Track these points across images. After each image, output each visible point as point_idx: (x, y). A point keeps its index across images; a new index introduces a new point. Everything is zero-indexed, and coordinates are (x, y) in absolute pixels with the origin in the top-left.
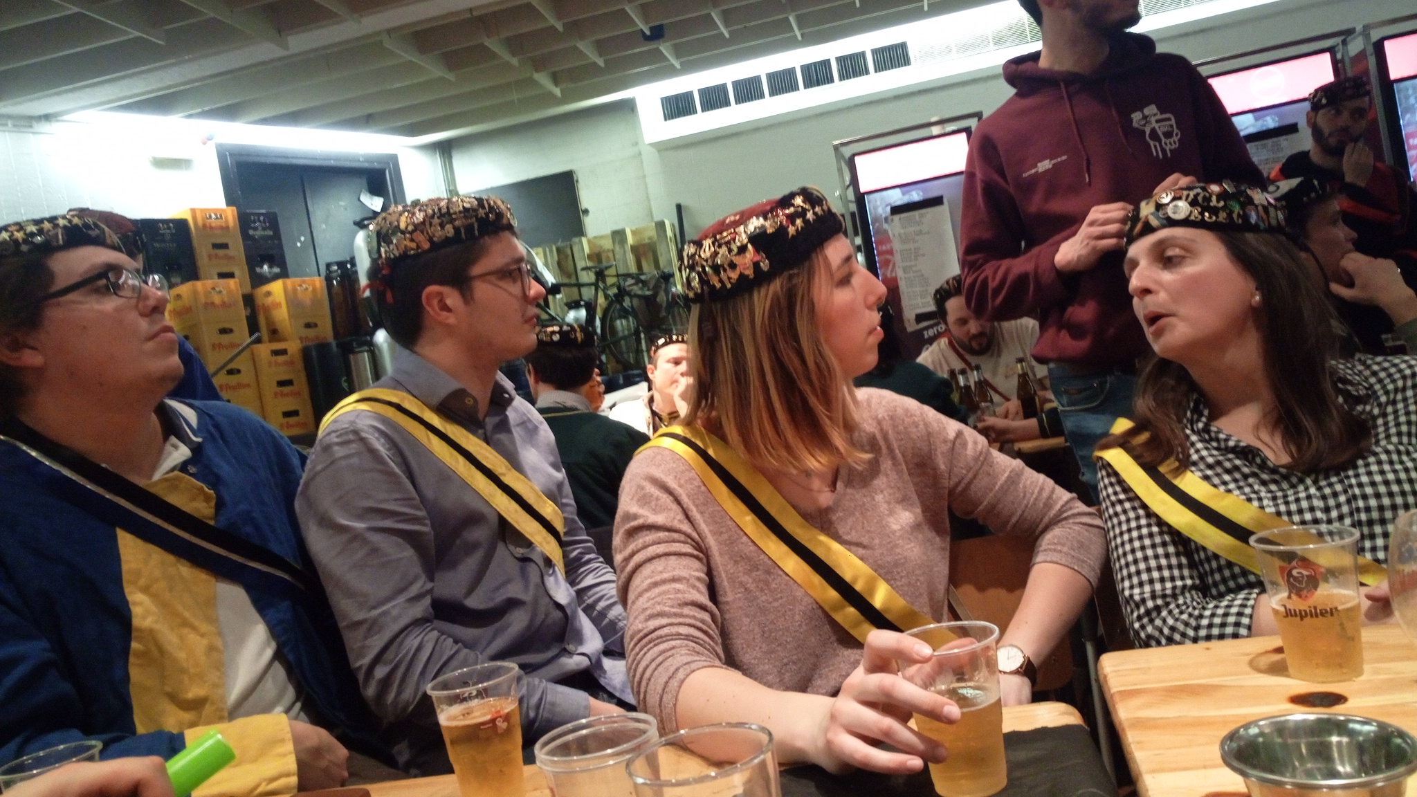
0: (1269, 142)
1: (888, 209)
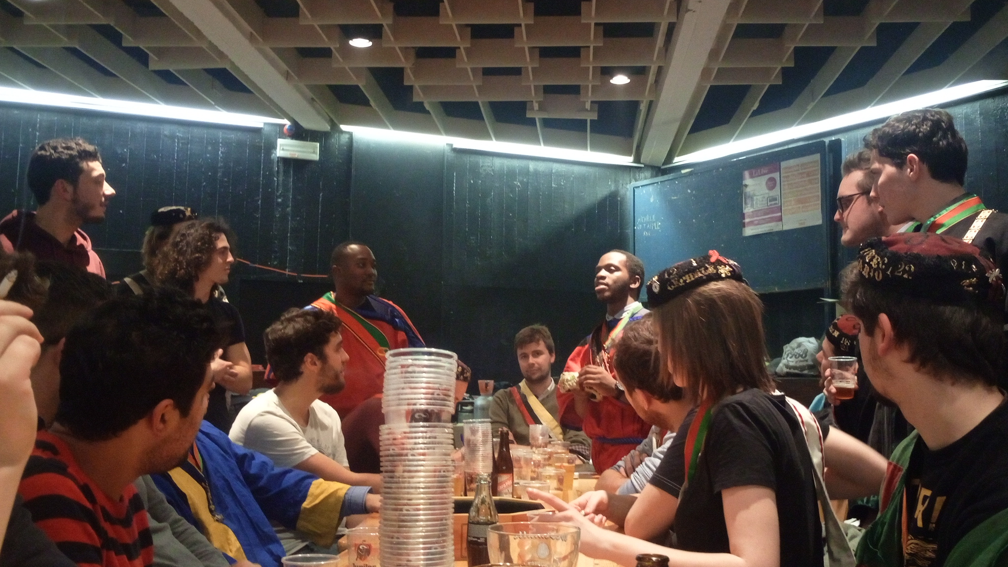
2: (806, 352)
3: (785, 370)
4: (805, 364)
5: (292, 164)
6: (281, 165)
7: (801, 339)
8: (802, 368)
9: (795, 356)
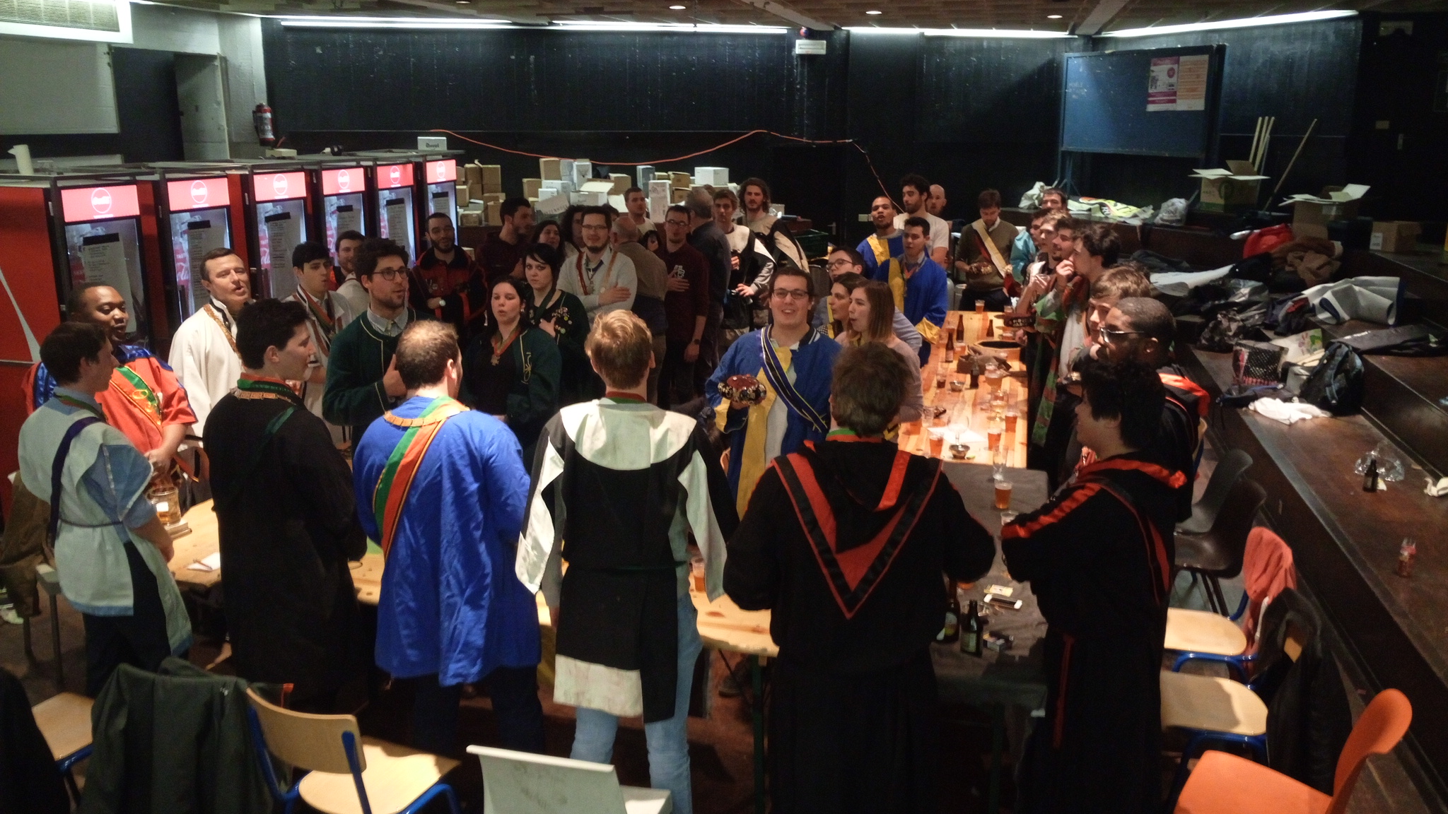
0: (278, 222)
1: (82, 239)
2: (1176, 210)
3: (1161, 222)
4: (1174, 218)
5: (807, 59)
6: (799, 60)
7: (1176, 200)
8: (1172, 221)
9: (1169, 212)
